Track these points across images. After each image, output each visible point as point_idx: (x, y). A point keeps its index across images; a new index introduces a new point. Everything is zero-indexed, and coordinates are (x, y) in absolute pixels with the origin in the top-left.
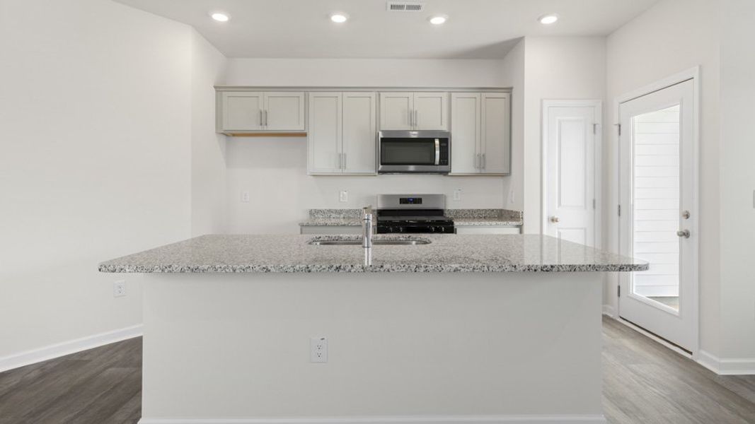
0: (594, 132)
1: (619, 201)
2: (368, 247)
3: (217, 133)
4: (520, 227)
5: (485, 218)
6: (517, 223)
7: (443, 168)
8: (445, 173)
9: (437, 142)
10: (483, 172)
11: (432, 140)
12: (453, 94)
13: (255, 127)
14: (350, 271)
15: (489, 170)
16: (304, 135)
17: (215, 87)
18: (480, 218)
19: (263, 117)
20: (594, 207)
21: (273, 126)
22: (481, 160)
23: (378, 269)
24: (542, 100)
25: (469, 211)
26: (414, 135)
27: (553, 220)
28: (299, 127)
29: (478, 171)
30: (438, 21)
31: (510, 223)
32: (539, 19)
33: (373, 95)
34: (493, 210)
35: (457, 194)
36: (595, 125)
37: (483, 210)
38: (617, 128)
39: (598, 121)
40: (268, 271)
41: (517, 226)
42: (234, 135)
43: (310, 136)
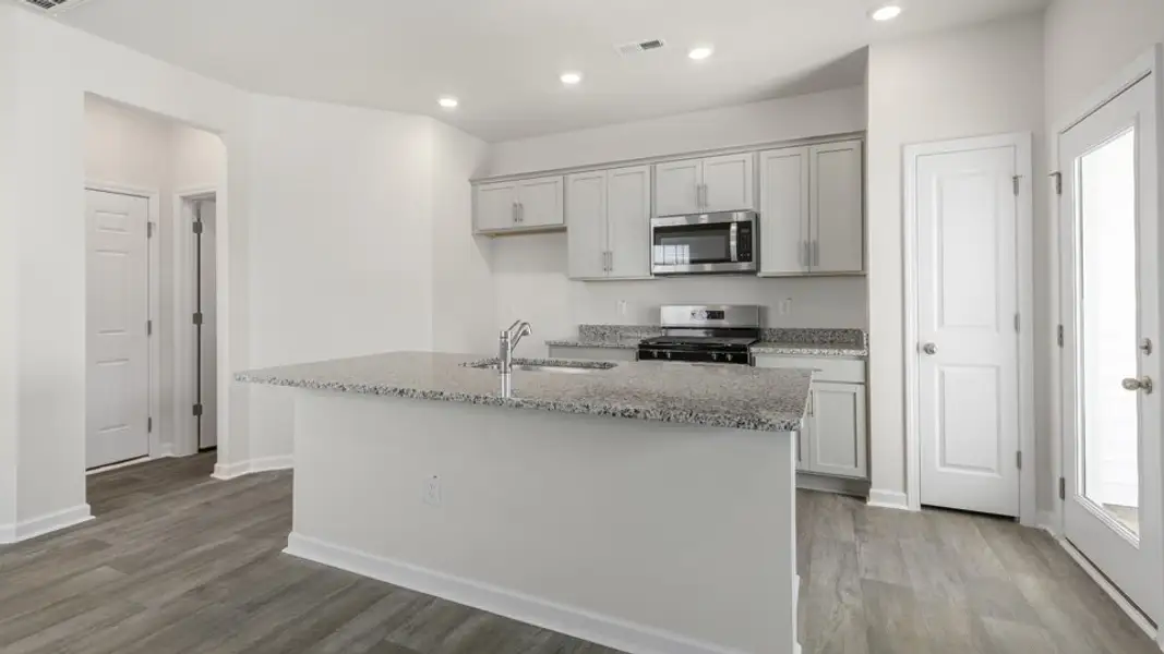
0: (1016, 192)
1: (1061, 319)
2: (505, 372)
3: (473, 235)
4: (866, 360)
5: (832, 342)
6: (860, 353)
7: (744, 266)
8: (752, 273)
9: (734, 228)
10: (814, 269)
11: (727, 226)
12: (762, 153)
13: (509, 224)
14: (412, 396)
15: (826, 266)
16: (563, 230)
17: (472, 181)
18: (812, 344)
19: (518, 211)
20: (1017, 327)
21: (530, 221)
22: (810, 251)
23: (438, 396)
24: (902, 148)
25: (804, 331)
26: (704, 220)
27: (929, 350)
28: (556, 220)
29: (806, 270)
30: (700, 54)
31: (845, 351)
32: (869, 14)
33: (646, 169)
34: (846, 331)
35: (785, 305)
36: (1015, 178)
37: (829, 330)
38: (1054, 179)
39: (1025, 170)
40: (344, 389)
41: (860, 358)
42: (498, 235)
43: (569, 229)
